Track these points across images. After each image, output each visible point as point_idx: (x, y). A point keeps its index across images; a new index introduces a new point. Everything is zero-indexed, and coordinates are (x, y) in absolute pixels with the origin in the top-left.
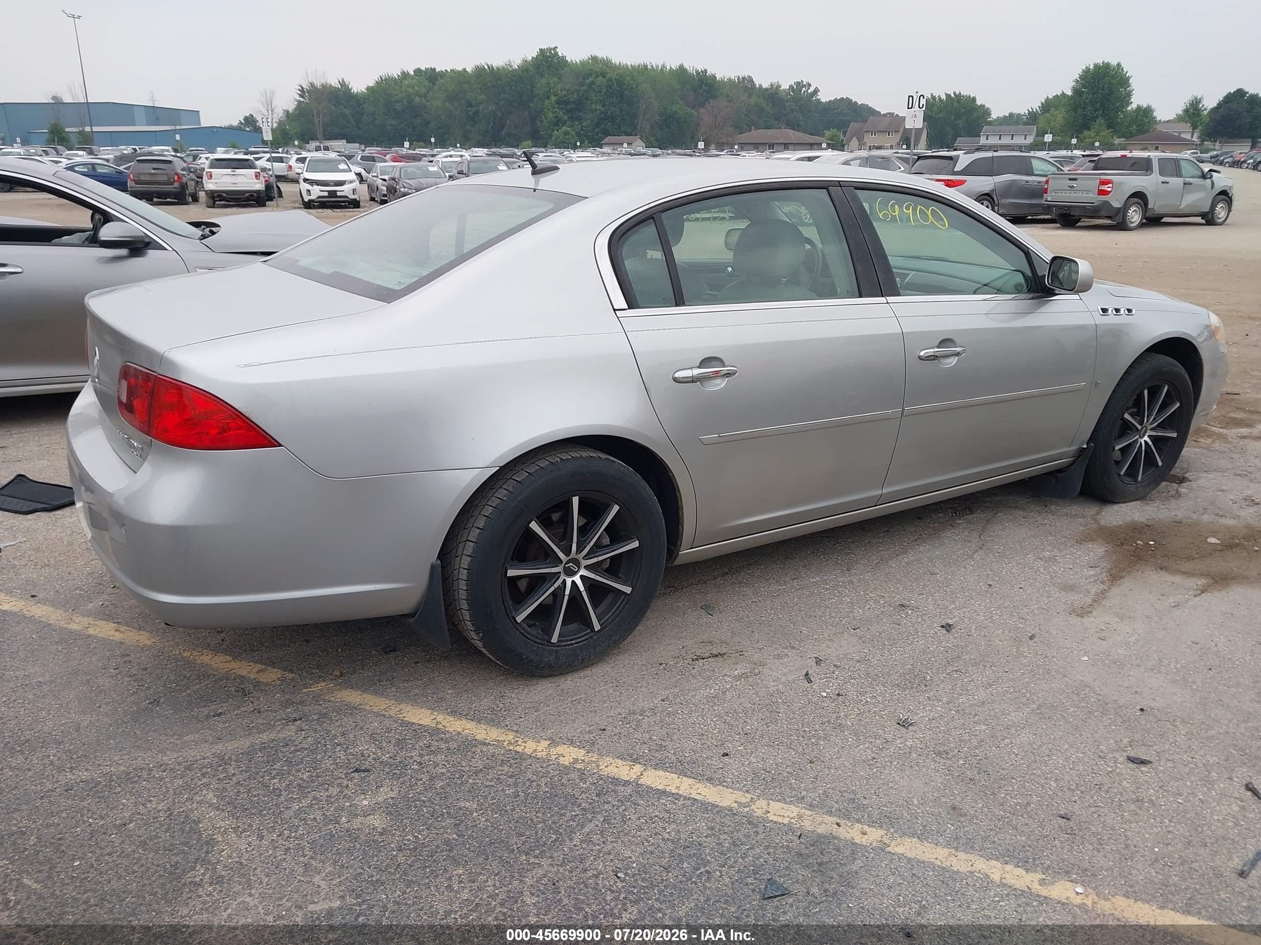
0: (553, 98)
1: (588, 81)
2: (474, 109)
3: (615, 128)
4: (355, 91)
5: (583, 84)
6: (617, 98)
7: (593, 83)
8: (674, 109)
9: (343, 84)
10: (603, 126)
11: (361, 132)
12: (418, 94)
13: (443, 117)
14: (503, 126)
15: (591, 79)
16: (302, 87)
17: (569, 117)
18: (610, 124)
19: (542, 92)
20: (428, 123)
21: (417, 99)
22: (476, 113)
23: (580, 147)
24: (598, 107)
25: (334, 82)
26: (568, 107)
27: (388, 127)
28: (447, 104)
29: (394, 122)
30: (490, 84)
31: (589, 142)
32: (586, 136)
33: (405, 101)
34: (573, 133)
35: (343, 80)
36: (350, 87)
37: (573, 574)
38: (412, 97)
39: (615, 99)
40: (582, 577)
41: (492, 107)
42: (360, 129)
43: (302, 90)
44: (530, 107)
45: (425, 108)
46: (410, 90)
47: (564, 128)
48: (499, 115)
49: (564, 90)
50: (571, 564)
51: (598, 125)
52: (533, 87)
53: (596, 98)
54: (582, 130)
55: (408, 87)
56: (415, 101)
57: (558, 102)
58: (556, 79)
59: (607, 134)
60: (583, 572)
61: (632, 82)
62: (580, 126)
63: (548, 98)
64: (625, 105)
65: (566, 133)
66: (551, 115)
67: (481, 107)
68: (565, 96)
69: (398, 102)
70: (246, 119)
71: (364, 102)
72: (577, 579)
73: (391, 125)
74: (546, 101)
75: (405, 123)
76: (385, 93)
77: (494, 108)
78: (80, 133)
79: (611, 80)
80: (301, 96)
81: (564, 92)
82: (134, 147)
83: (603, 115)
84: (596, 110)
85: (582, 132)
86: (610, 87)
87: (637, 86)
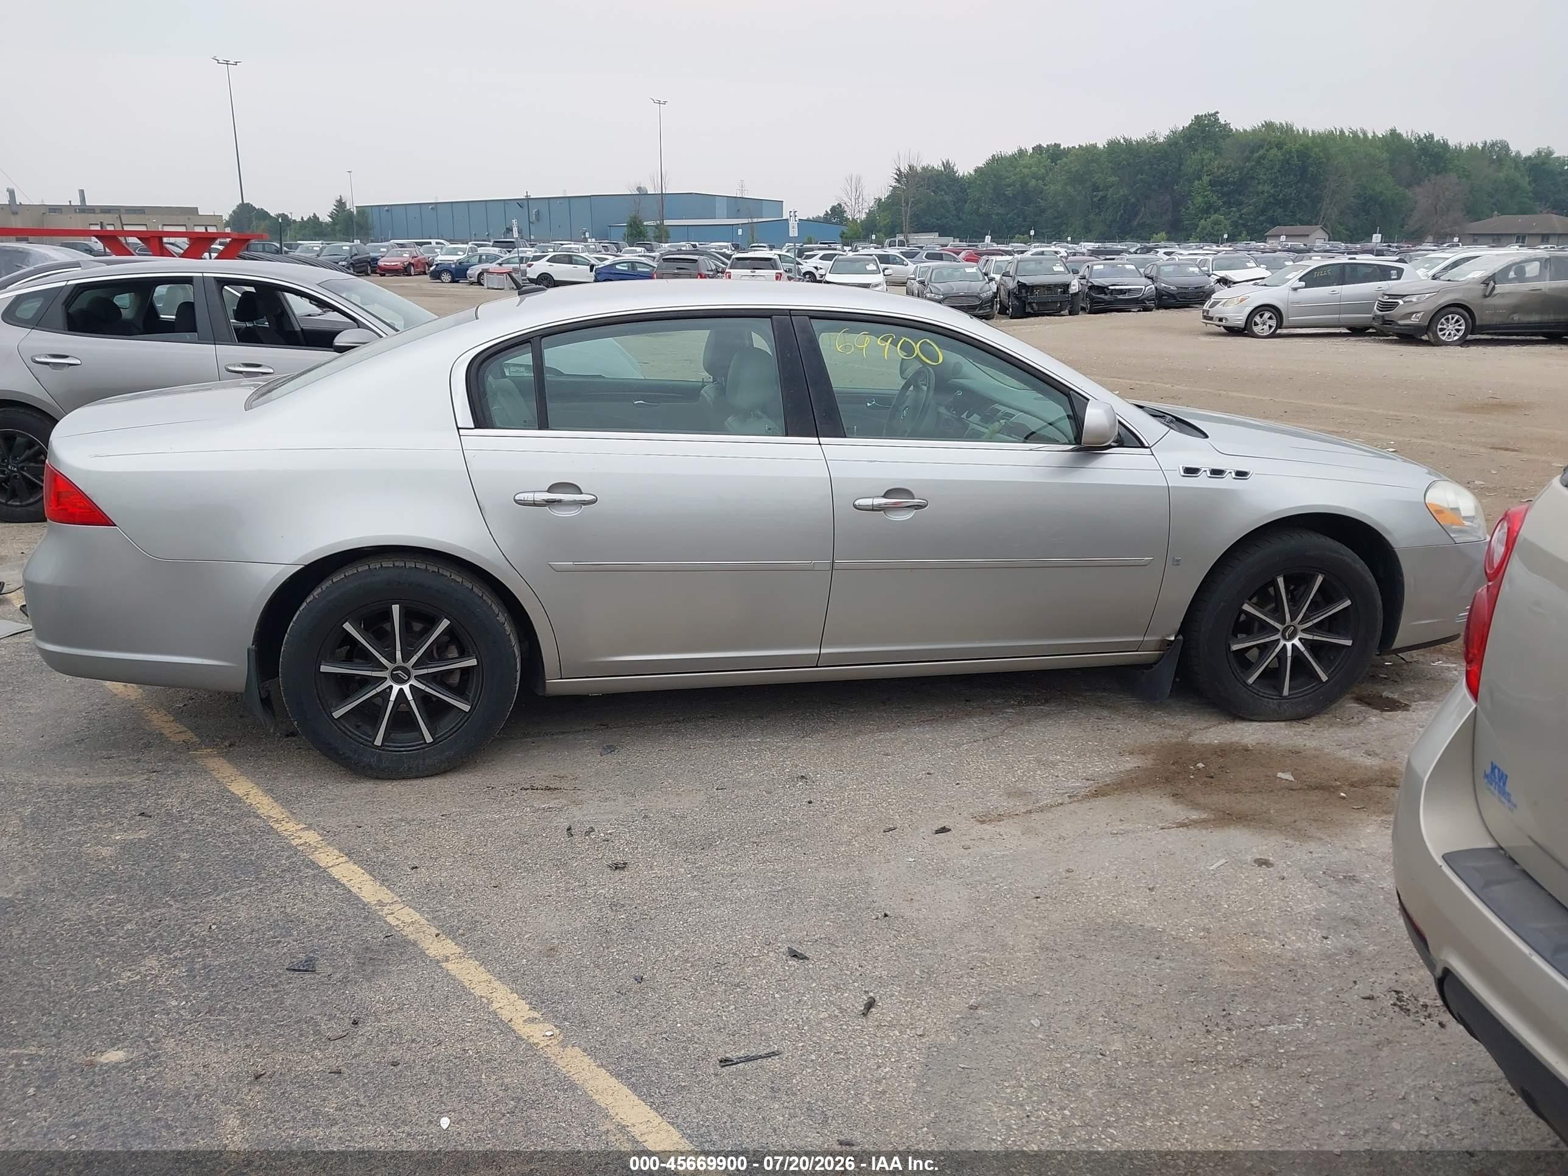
0: (1206, 179)
1: (1256, 155)
2: (1101, 193)
3: (1287, 216)
4: (961, 175)
5: (1248, 159)
6: (1296, 176)
7: (1263, 157)
8: (1378, 189)
9: (947, 165)
10: (1270, 213)
11: (960, 223)
12: (1035, 176)
13: (1061, 204)
14: (1136, 214)
15: (1261, 152)
16: (900, 171)
17: (1224, 203)
18: (1280, 210)
19: (1191, 171)
20: (1043, 211)
21: (1033, 182)
22: (1104, 198)
23: (1228, 240)
24: (1266, 188)
25: (937, 165)
26: (1225, 189)
27: (994, 217)
28: (1069, 188)
29: (1001, 211)
30: (1125, 163)
31: (1248, 234)
32: (1244, 225)
33: (1018, 185)
34: (1227, 222)
35: (948, 162)
36: (955, 169)
37: (404, 682)
38: (1027, 180)
39: (1292, 177)
40: (411, 686)
41: (1123, 192)
42: (960, 219)
43: (900, 174)
44: (1173, 190)
45: (1041, 193)
46: (1026, 171)
47: (1214, 217)
48: (1133, 200)
49: (1223, 167)
50: (399, 672)
51: (1263, 211)
52: (1180, 164)
53: (1265, 178)
54: (1240, 217)
55: (1025, 167)
56: (1030, 185)
57: (1212, 184)
58: (1213, 154)
59: (1274, 223)
60: (413, 682)
61: (1321, 154)
62: (1238, 214)
63: (1199, 178)
64: (1307, 185)
65: (1217, 223)
66: (1200, 199)
67: (1111, 190)
68: (1222, 175)
69: (1009, 186)
70: (833, 209)
71: (969, 187)
72: (406, 688)
73: (998, 214)
74: (1196, 182)
75: (1015, 211)
76: (995, 176)
77: (1126, 192)
78: (657, 227)
79: (1290, 152)
80: (898, 181)
81: (1222, 171)
82: (694, 243)
83: (1272, 200)
84: (1262, 193)
85: (1240, 222)
86: (1287, 162)
87: (1328, 160)
